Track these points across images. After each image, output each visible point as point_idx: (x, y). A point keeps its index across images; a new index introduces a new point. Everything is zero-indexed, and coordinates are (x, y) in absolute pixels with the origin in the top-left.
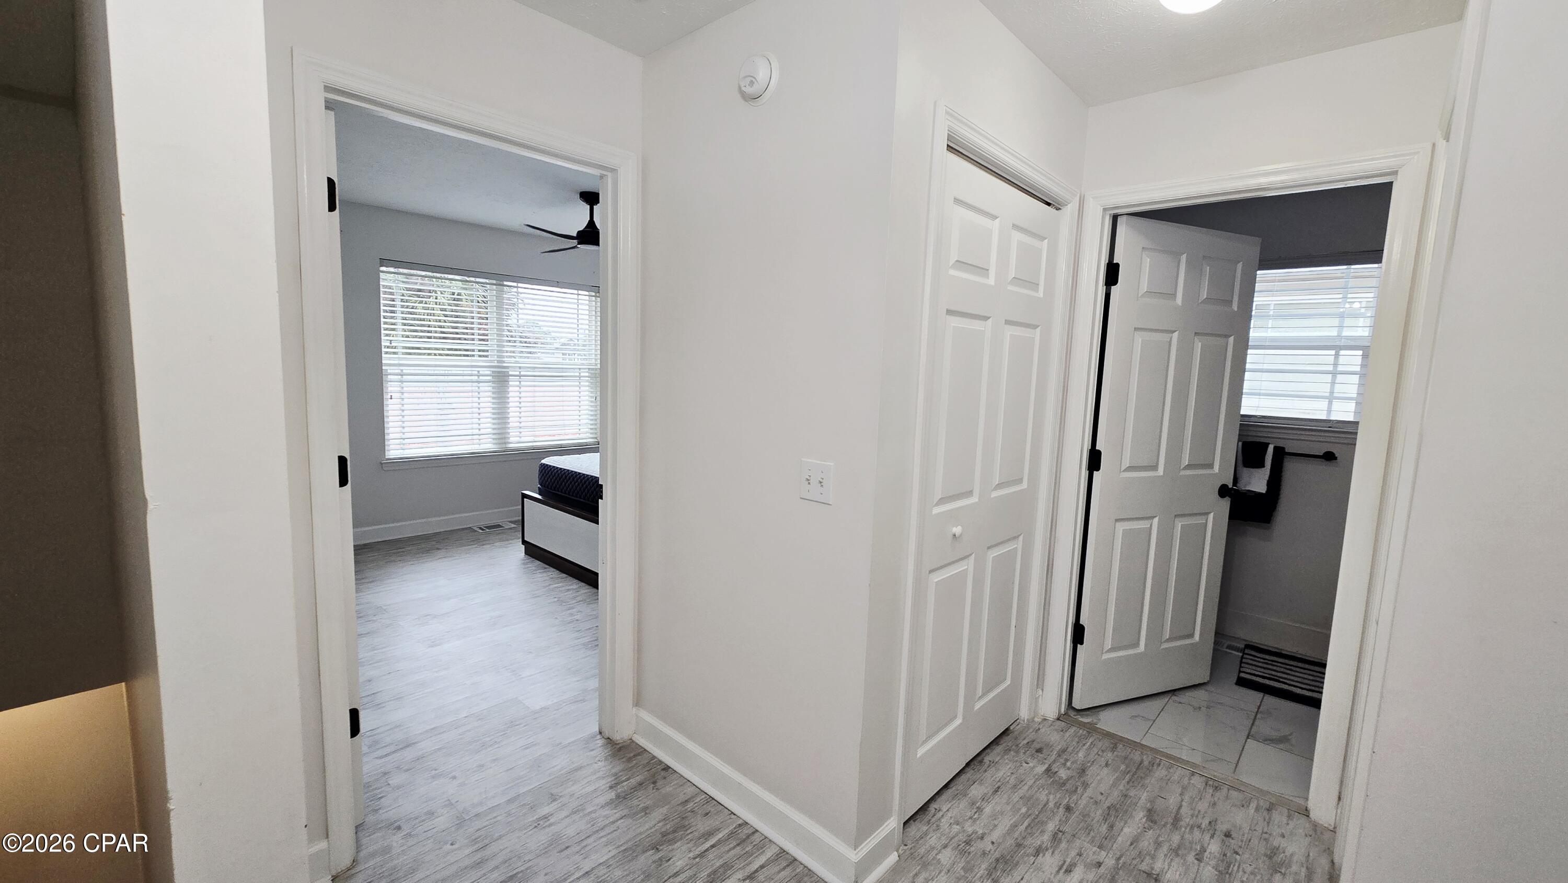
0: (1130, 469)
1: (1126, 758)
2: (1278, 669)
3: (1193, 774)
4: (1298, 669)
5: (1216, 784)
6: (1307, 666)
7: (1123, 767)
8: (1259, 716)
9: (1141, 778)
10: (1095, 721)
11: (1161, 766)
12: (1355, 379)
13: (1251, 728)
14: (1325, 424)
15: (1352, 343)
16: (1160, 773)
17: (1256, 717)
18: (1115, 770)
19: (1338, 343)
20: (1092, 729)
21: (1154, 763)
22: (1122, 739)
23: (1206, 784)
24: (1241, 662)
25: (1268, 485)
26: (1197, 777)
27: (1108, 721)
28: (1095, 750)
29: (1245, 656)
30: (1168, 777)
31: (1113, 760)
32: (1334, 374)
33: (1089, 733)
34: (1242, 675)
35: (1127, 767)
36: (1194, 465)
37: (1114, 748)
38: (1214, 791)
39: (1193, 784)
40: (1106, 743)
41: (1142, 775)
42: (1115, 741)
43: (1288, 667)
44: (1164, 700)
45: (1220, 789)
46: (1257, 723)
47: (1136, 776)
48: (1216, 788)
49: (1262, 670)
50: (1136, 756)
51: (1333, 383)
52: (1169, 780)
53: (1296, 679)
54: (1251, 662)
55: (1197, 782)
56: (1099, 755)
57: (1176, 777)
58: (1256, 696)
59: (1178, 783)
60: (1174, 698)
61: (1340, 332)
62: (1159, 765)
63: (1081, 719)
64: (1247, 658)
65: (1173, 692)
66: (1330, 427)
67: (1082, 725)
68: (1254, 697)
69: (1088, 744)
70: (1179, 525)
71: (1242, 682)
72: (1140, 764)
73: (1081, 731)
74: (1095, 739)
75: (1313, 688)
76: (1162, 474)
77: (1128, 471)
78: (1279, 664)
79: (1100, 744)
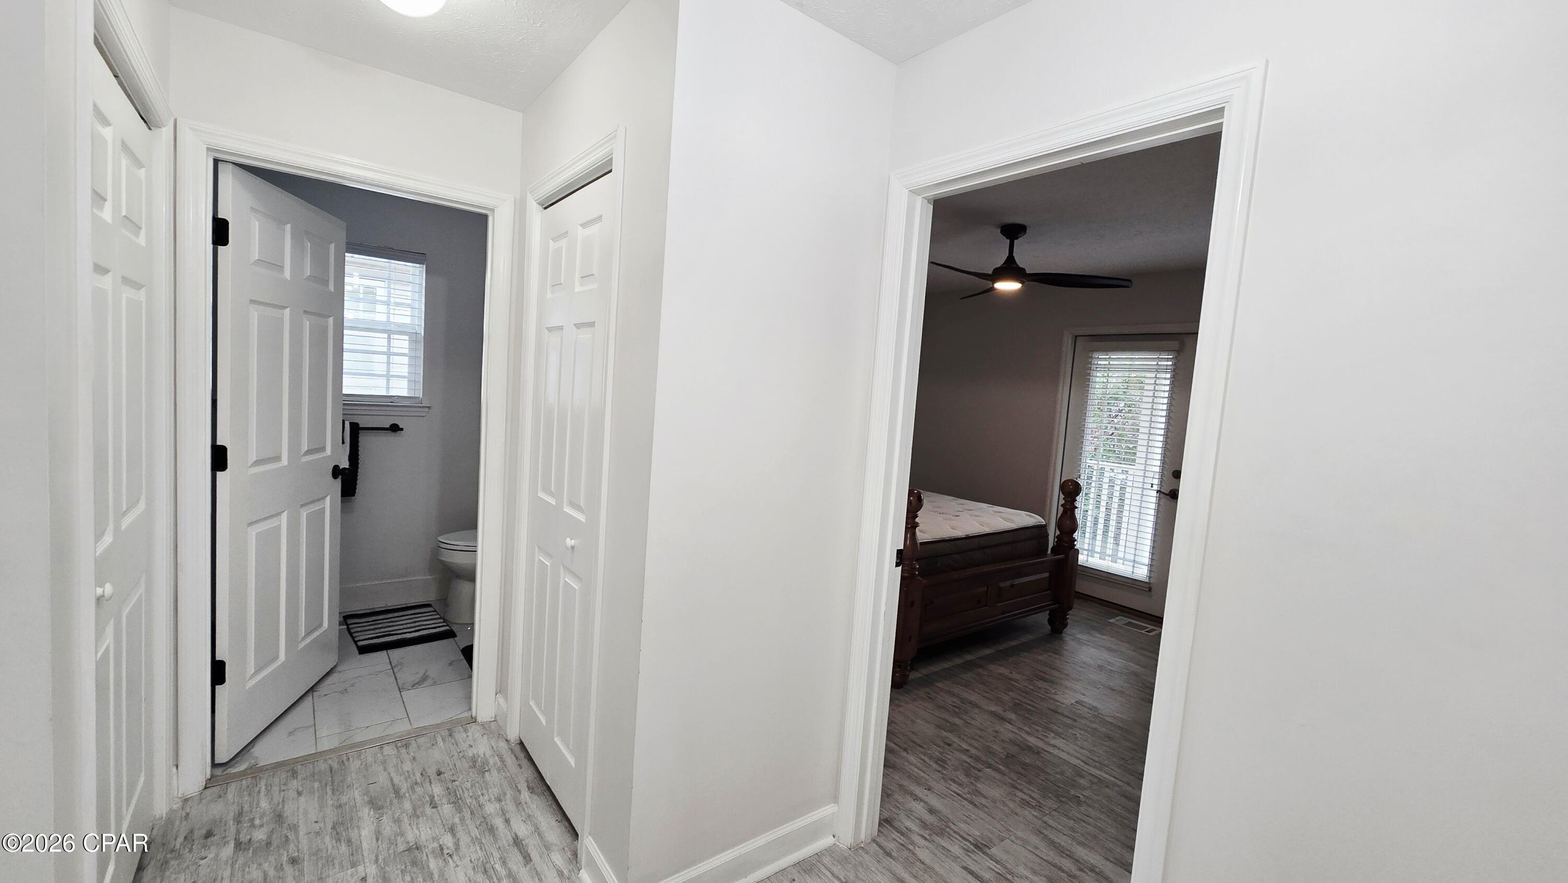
0: (257, 463)
1: (313, 775)
2: (383, 625)
3: (381, 747)
4: (396, 619)
5: (404, 743)
6: (401, 614)
7: (316, 785)
8: (396, 670)
9: (342, 781)
10: (253, 762)
11: (351, 759)
12: (405, 360)
13: (398, 684)
14: (387, 400)
15: (400, 329)
16: (355, 765)
17: (394, 672)
18: (312, 792)
19: (388, 328)
20: (256, 772)
21: (343, 762)
22: (296, 761)
23: (397, 748)
24: (351, 634)
25: (349, 460)
26: (386, 748)
27: (265, 754)
28: (276, 789)
29: (351, 626)
30: (364, 764)
31: (302, 785)
32: (389, 354)
33: (255, 777)
34: (361, 643)
35: (320, 782)
36: (311, 450)
37: (294, 774)
38: (406, 749)
39: (387, 755)
40: (283, 775)
41: (341, 778)
42: (290, 767)
43: (389, 620)
44: (308, 702)
45: (409, 744)
46: (398, 675)
47: (336, 784)
48: (407, 746)
49: (372, 632)
50: (322, 766)
51: (388, 363)
52: (366, 765)
53: (402, 627)
54: (359, 629)
55: (388, 750)
56: (284, 791)
57: (370, 759)
58: (382, 656)
59: (375, 762)
60: (315, 694)
61: (388, 317)
62: (348, 759)
63: (236, 770)
64: (354, 628)
65: (312, 689)
66: (392, 402)
67: (243, 774)
68: (380, 657)
69: (263, 788)
70: (304, 514)
71: (363, 650)
72: (331, 770)
73: (244, 782)
74: (267, 779)
75: (417, 628)
76: (286, 463)
77: (255, 466)
78: (381, 621)
79: (277, 780)
